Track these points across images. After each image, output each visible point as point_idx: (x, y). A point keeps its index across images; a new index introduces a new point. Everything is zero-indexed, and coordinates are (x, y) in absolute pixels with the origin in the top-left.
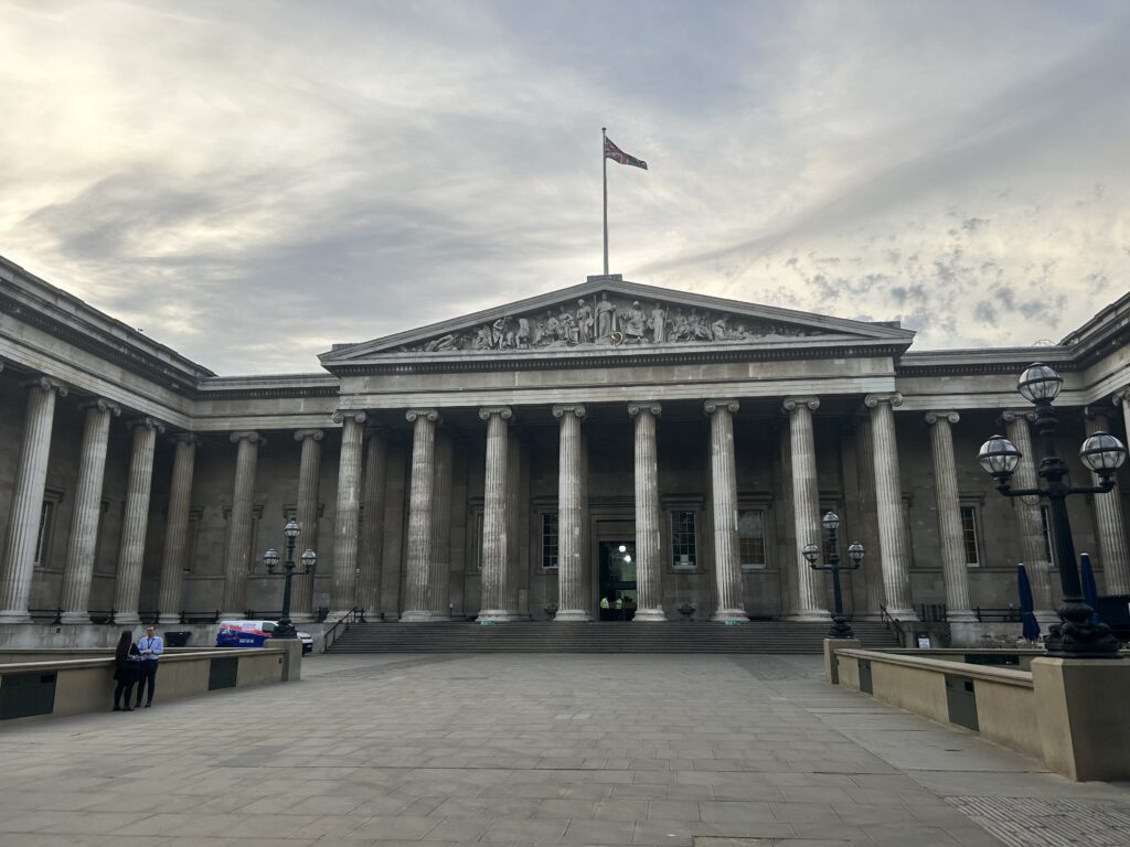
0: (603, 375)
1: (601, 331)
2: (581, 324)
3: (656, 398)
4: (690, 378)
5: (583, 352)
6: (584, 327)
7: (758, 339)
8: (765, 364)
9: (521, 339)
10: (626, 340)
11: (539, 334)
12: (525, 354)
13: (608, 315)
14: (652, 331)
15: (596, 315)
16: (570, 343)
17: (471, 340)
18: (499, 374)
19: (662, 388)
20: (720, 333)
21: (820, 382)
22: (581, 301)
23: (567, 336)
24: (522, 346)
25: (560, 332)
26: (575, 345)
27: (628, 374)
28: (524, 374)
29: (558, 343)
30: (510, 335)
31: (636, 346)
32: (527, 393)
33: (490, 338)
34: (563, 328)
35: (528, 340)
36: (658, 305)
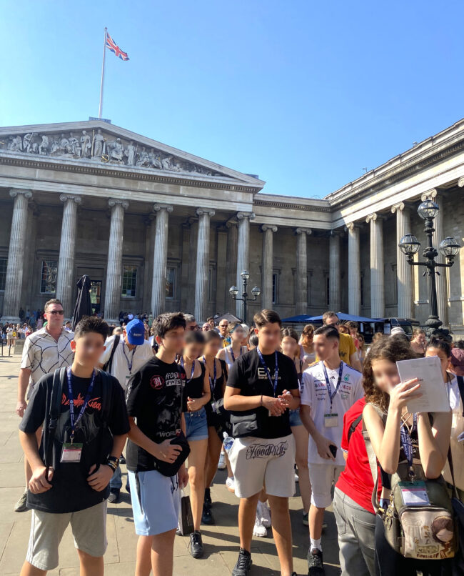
0: (94, 179)
1: (95, 153)
2: (83, 146)
3: (126, 198)
4: (147, 189)
5: (84, 163)
6: (85, 148)
7: (186, 173)
8: (189, 188)
9: (42, 148)
10: (111, 160)
11: (55, 148)
12: (45, 158)
13: (101, 144)
14: (127, 157)
15: (93, 142)
16: (75, 156)
17: (7, 144)
18: (25, 169)
19: (130, 193)
20: (166, 166)
21: (216, 202)
22: (84, 132)
23: (73, 152)
24: (43, 153)
25: (69, 148)
26: (78, 158)
27: (110, 181)
28: (43, 171)
29: (67, 155)
30: (35, 145)
31: (116, 165)
32: (43, 184)
33: (21, 145)
34: (71, 146)
35: (47, 150)
36: (132, 142)
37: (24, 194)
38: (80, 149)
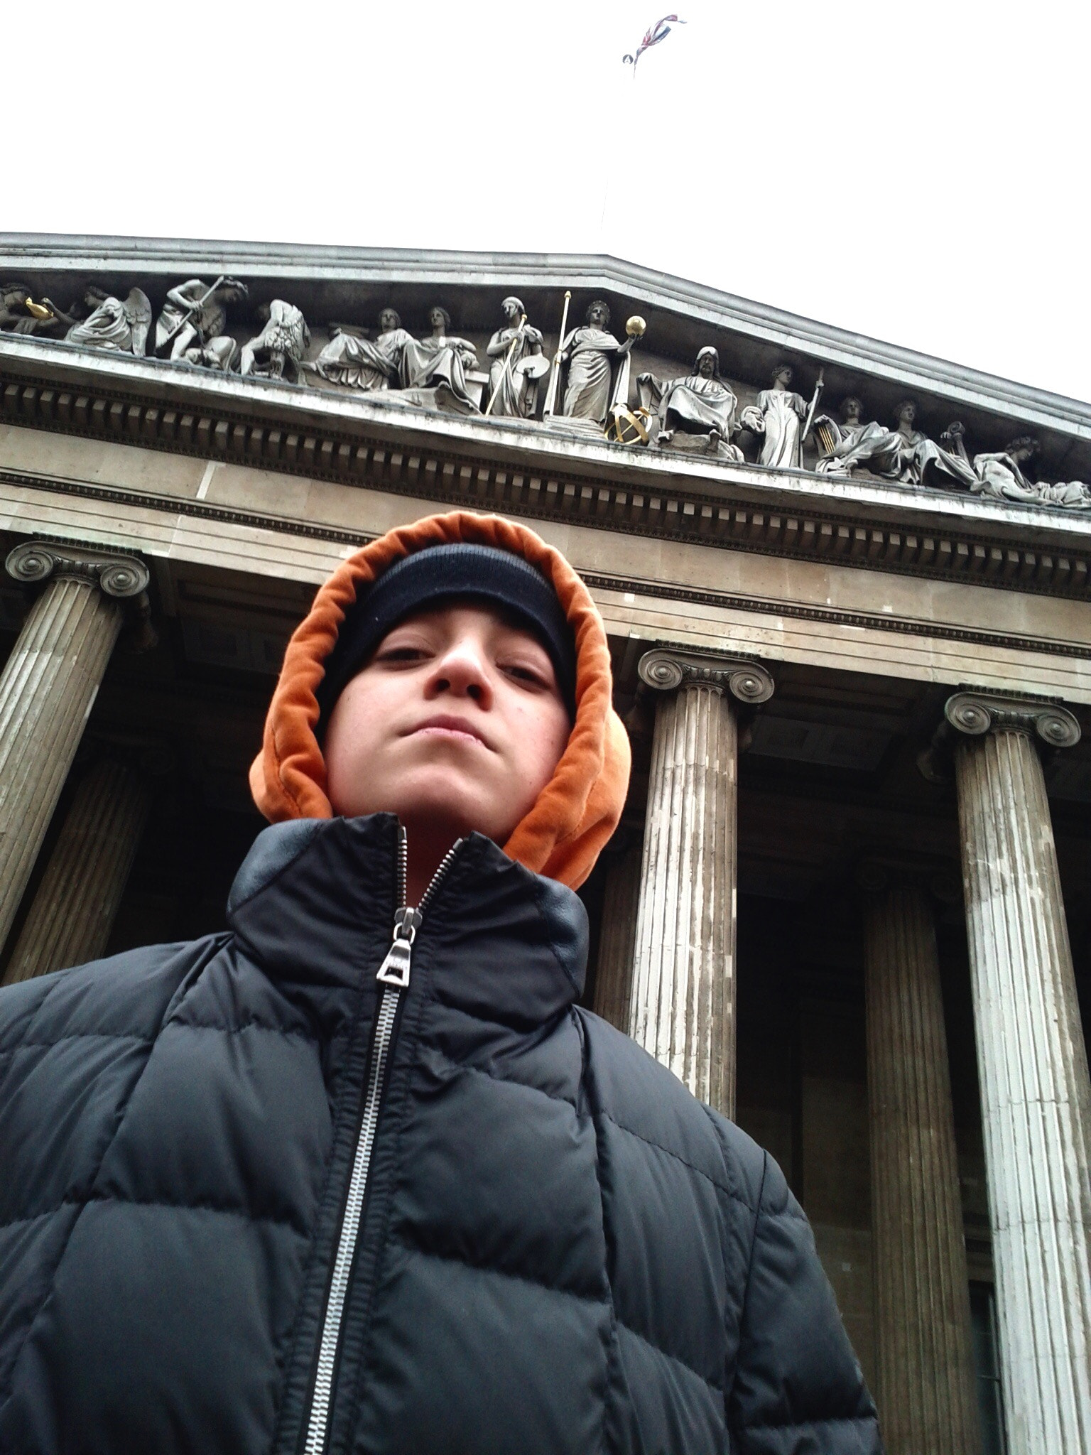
2: (499, 367)
6: (510, 374)
9: (262, 357)
13: (603, 363)
14: (760, 436)
15: (560, 356)
18: (138, 454)
22: (514, 304)
24: (263, 375)
25: (421, 362)
26: (465, 414)
29: (403, 394)
30: (221, 337)
31: (698, 457)
32: (233, 531)
33: (142, 332)
34: (432, 360)
35: (287, 363)
36: (784, 377)
37: (96, 575)
38: (484, 378)
